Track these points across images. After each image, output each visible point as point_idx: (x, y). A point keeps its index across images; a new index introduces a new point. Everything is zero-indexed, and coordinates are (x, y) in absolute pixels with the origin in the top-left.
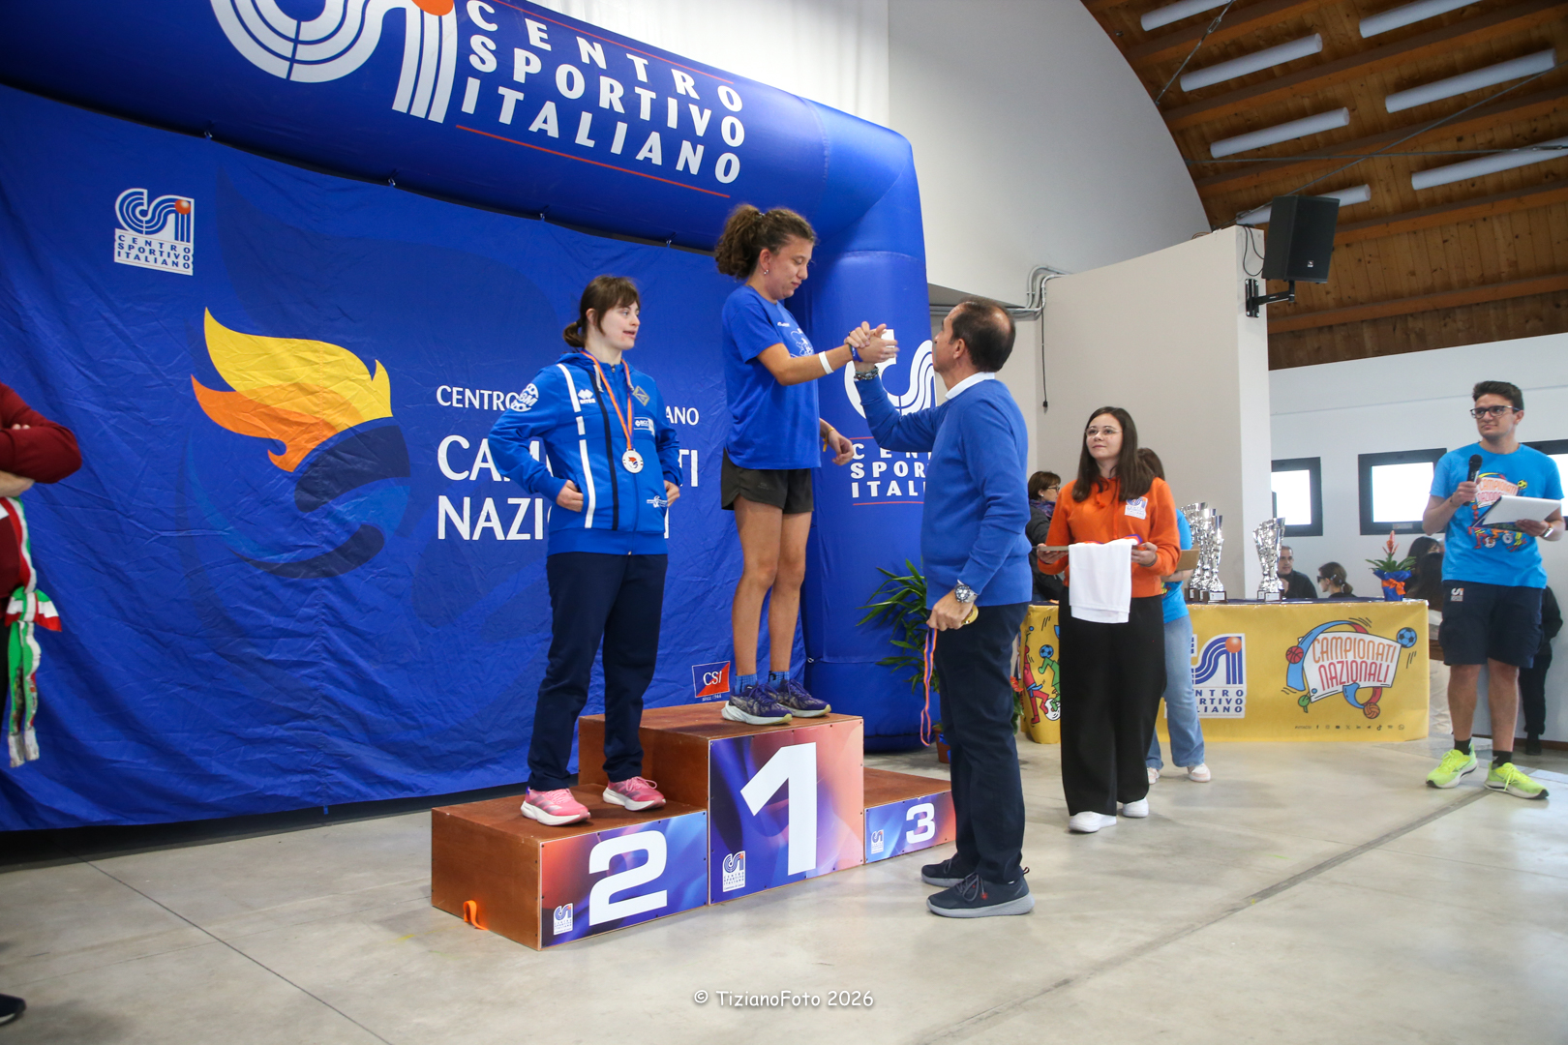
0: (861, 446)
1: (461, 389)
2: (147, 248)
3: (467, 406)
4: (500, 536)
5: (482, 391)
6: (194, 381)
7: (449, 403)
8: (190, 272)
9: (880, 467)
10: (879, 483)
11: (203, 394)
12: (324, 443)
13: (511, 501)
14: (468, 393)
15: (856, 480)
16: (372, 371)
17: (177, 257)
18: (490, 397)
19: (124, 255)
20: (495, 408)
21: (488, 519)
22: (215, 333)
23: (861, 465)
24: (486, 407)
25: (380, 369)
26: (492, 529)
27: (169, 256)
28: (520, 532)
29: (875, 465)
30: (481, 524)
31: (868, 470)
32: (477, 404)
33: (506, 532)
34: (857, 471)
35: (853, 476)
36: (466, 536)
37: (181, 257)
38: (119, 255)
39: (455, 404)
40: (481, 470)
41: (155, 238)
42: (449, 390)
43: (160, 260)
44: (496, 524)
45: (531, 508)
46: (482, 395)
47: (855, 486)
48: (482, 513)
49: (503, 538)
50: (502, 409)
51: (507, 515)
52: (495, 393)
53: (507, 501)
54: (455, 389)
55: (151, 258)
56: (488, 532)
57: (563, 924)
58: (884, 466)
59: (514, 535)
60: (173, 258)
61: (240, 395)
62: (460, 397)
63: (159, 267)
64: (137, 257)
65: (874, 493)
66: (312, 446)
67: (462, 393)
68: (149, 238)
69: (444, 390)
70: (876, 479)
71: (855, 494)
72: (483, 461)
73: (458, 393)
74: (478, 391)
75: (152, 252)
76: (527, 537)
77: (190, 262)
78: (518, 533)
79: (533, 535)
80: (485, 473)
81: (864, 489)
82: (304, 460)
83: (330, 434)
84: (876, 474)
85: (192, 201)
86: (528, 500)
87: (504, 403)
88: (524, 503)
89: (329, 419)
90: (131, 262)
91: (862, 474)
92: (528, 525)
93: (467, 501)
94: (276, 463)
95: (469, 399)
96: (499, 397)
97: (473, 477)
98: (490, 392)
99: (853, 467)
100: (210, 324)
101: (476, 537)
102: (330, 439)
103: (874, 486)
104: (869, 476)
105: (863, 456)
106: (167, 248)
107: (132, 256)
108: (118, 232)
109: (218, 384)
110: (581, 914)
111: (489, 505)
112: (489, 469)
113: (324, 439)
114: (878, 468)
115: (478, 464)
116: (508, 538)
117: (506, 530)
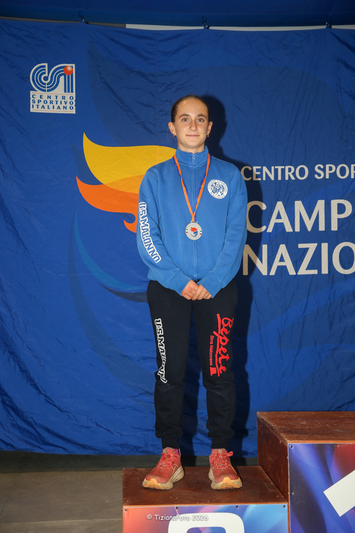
1: (260, 167)
2: (49, 100)
3: (264, 179)
4: (292, 271)
5: (276, 167)
6: (77, 179)
7: (250, 178)
8: (73, 111)
11: (83, 188)
13: (301, 246)
14: (265, 169)
17: (66, 104)
18: (283, 171)
19: (35, 106)
20: (287, 178)
21: (282, 260)
22: (90, 148)
24: (280, 178)
26: (285, 267)
27: (61, 104)
28: (308, 268)
30: (277, 263)
32: (272, 177)
33: (297, 268)
36: (264, 272)
37: (68, 103)
38: (33, 107)
39: (255, 179)
40: (276, 224)
41: (53, 94)
42: (250, 168)
43: (56, 107)
44: (288, 264)
45: (318, 252)
46: (276, 171)
48: (277, 256)
49: (295, 274)
50: (293, 178)
51: (297, 257)
52: (287, 168)
53: (298, 246)
54: (255, 168)
56: (282, 270)
59: (303, 271)
60: (63, 104)
61: (105, 186)
62: (259, 173)
63: (56, 111)
64: (43, 107)
67: (261, 170)
68: (50, 93)
69: (246, 170)
72: (277, 218)
73: (257, 170)
74: (273, 168)
75: (51, 102)
76: (315, 272)
77: (74, 105)
78: (307, 269)
79: (320, 270)
80: (279, 227)
85: (74, 65)
86: (316, 245)
87: (294, 174)
88: (312, 247)
90: (40, 110)
92: (315, 262)
93: (265, 248)
94: (129, 229)
95: (266, 174)
96: (290, 170)
97: (270, 230)
98: (283, 167)
100: (87, 143)
101: (273, 273)
106: (60, 99)
107: (40, 107)
108: (32, 93)
109: (92, 180)
111: (283, 249)
112: (282, 223)
115: (274, 220)
116: (298, 274)
117: (297, 267)
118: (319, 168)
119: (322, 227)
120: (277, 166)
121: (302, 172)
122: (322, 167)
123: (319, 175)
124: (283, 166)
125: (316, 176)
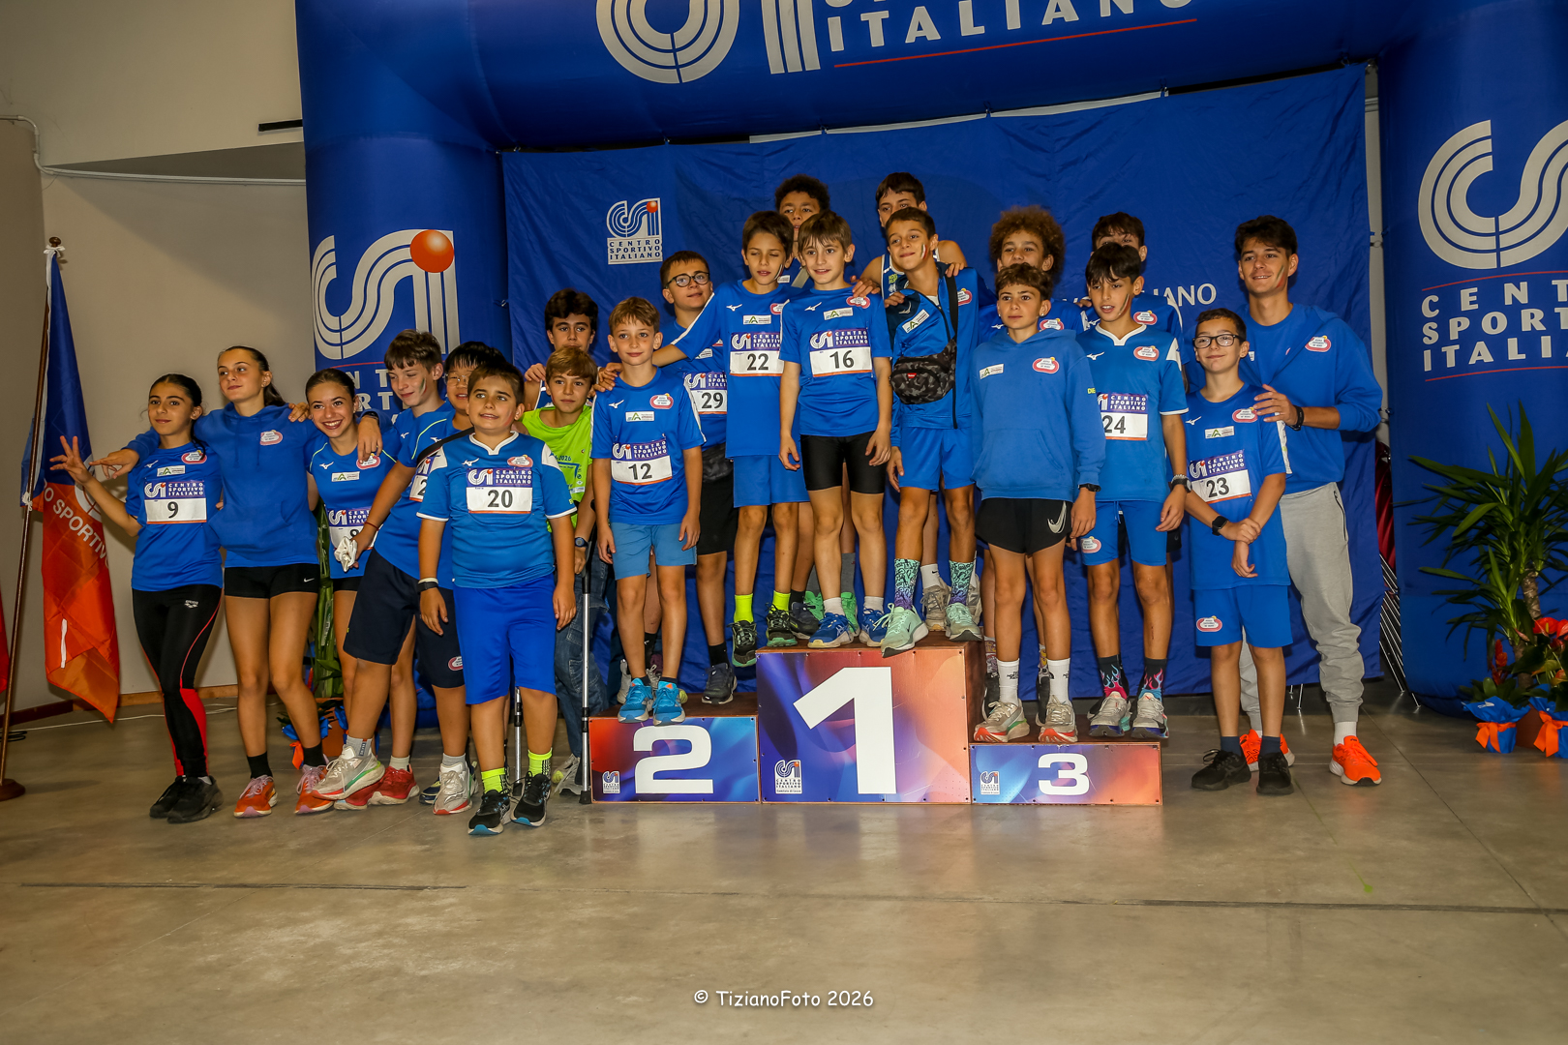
0: (1435, 299)
2: (630, 248)
8: (660, 259)
9: (1459, 324)
10: (1457, 347)
15: (1427, 347)
17: (650, 250)
23: (1434, 325)
27: (644, 250)
29: (1453, 322)
31: (1443, 331)
34: (1430, 334)
35: (1426, 341)
37: (653, 249)
38: (611, 259)
41: (634, 238)
43: (639, 255)
47: (1427, 354)
55: (632, 255)
57: (611, 785)
58: (1466, 323)
63: (639, 260)
64: (623, 257)
65: (1451, 362)
68: (630, 239)
70: (1454, 342)
71: (1428, 367)
75: (633, 250)
77: (660, 251)
81: (1439, 358)
84: (1454, 336)
85: (659, 200)
90: (620, 261)
91: (1435, 337)
99: (1426, 329)
103: (1450, 352)
104: (1444, 339)
105: (1437, 311)
107: (620, 257)
108: (609, 240)
110: (628, 782)
114: (1457, 326)
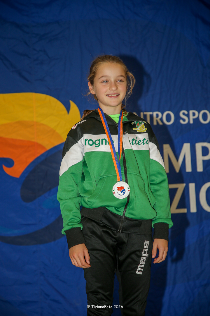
5: (145, 113)
12: (38, 158)
16: (68, 109)
18: (151, 116)
20: (155, 123)
25: (73, 105)
28: (179, 207)
45: (186, 191)
46: (145, 116)
50: (161, 123)
52: (155, 114)
59: (174, 209)
66: (31, 160)
74: (142, 114)
76: (185, 211)
78: (177, 208)
79: (188, 207)
82: (26, 169)
83: (43, 151)
86: (184, 185)
87: (161, 119)
88: (181, 187)
89: (40, 142)
94: (8, 173)
96: (157, 116)
98: (151, 113)
102: (42, 155)
113: (38, 155)
118: (184, 114)
119: (189, 169)
120: (146, 111)
121: (168, 118)
122: (186, 112)
123: (184, 120)
124: (150, 111)
125: (181, 121)
